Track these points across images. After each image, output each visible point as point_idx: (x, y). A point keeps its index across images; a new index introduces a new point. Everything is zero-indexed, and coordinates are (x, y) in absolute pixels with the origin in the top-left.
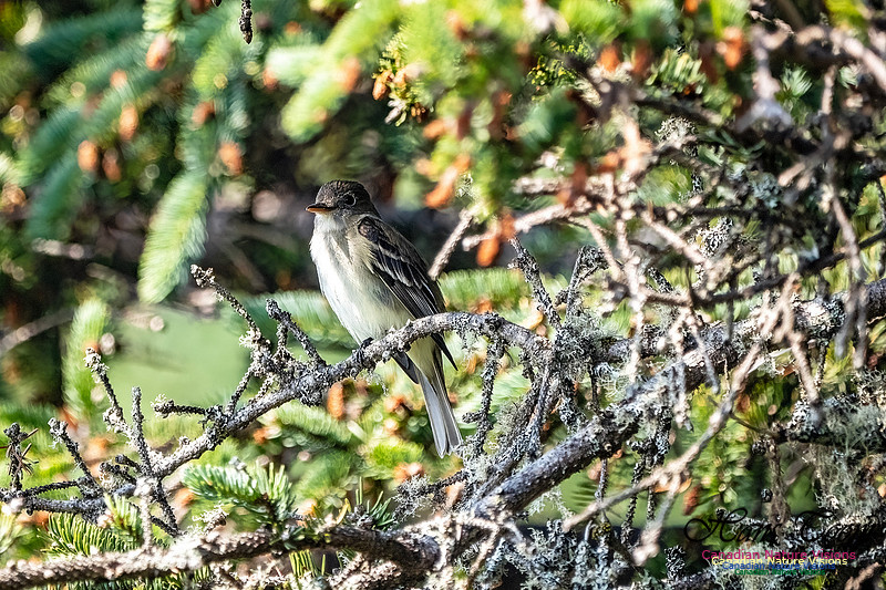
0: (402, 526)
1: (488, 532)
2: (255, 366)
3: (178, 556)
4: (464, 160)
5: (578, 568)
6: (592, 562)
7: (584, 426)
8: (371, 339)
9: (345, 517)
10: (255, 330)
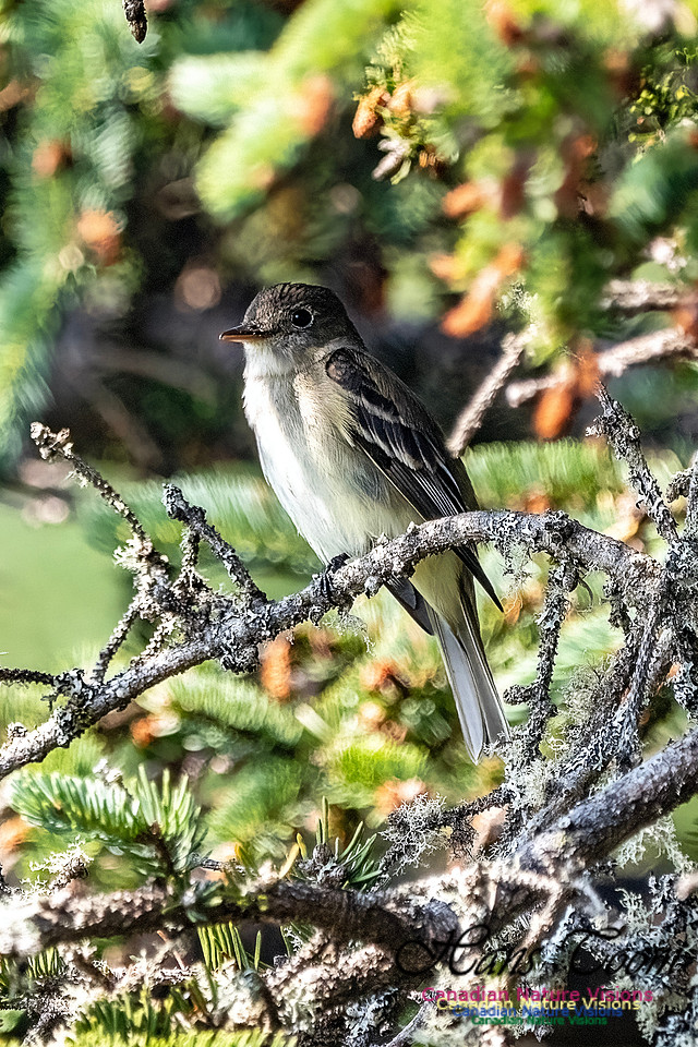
0: (394, 883)
1: (543, 895)
2: (142, 601)
4: (512, 253)
8: (345, 557)
9: (295, 865)
10: (142, 538)
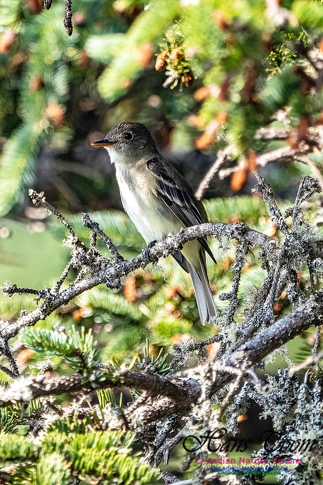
0: (175, 372)
1: (235, 376)
2: (74, 261)
3: (15, 392)
5: (299, 402)
6: (309, 398)
7: (304, 302)
8: (155, 241)
9: (135, 365)
10: (74, 236)
